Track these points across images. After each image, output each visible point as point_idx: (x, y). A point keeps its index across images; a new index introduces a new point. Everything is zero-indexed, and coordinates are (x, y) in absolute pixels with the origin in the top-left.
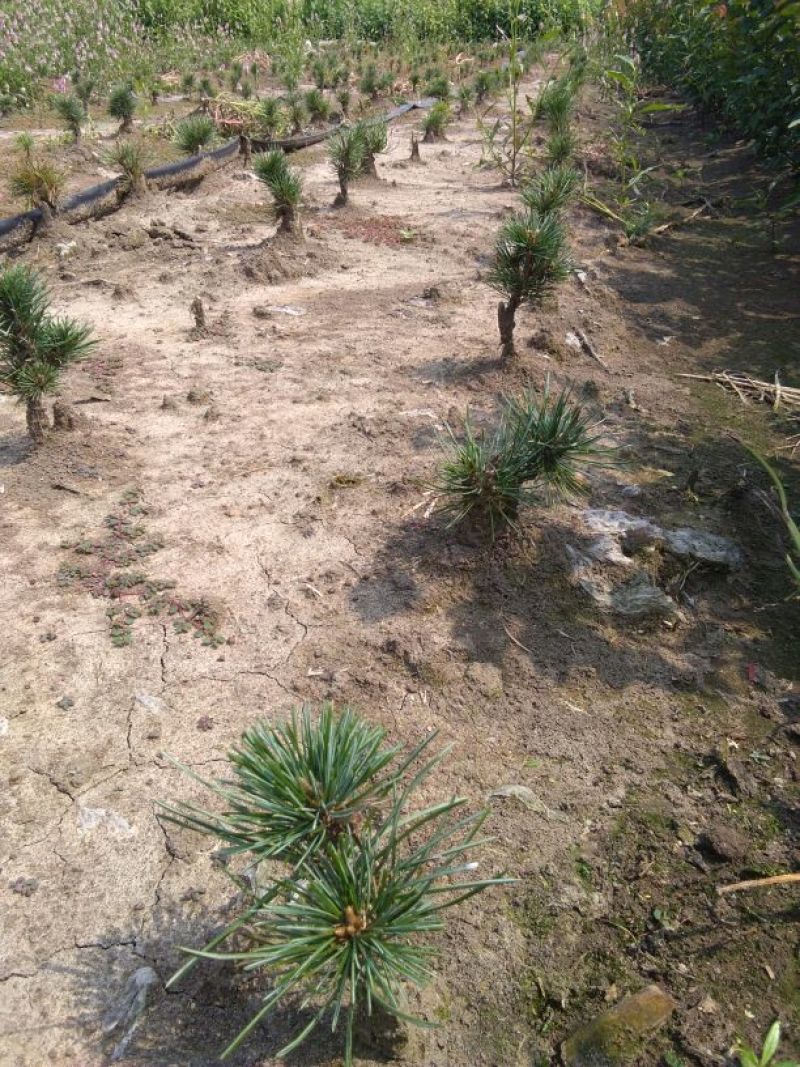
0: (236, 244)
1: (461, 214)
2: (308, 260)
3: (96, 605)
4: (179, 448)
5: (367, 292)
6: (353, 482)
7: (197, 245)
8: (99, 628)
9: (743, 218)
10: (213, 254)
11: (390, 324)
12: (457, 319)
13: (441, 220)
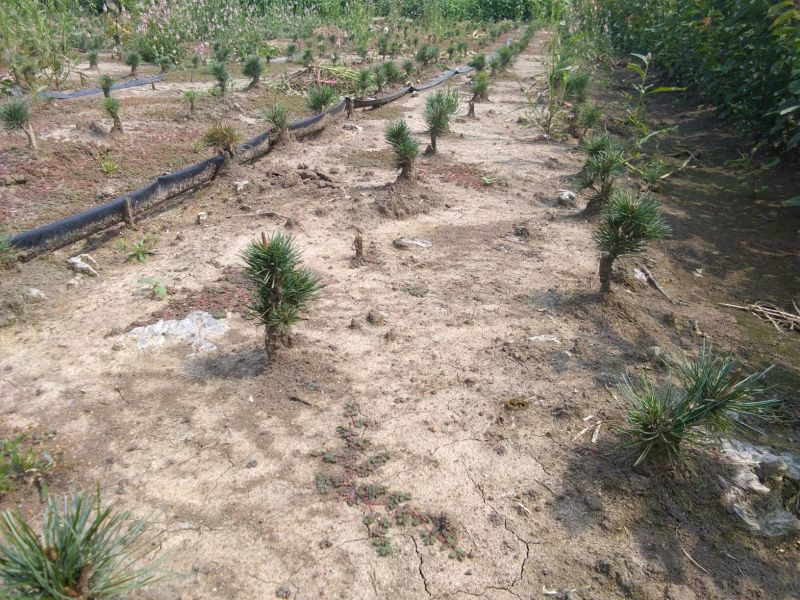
0: (365, 184)
1: (520, 162)
2: (422, 200)
3: (353, 512)
4: (373, 365)
5: (471, 228)
6: (523, 405)
7: (336, 185)
8: (361, 536)
9: (720, 168)
10: (350, 194)
11: (497, 256)
12: (547, 254)
13: (505, 167)
